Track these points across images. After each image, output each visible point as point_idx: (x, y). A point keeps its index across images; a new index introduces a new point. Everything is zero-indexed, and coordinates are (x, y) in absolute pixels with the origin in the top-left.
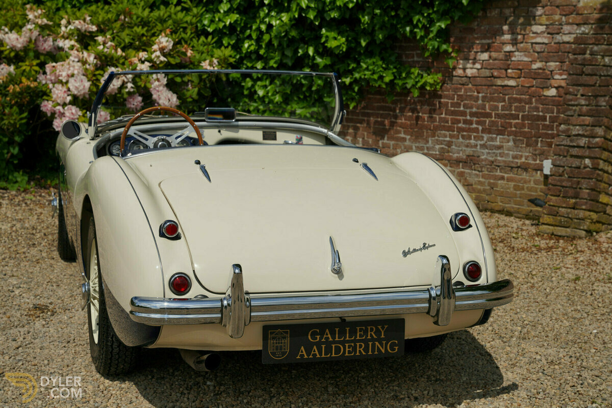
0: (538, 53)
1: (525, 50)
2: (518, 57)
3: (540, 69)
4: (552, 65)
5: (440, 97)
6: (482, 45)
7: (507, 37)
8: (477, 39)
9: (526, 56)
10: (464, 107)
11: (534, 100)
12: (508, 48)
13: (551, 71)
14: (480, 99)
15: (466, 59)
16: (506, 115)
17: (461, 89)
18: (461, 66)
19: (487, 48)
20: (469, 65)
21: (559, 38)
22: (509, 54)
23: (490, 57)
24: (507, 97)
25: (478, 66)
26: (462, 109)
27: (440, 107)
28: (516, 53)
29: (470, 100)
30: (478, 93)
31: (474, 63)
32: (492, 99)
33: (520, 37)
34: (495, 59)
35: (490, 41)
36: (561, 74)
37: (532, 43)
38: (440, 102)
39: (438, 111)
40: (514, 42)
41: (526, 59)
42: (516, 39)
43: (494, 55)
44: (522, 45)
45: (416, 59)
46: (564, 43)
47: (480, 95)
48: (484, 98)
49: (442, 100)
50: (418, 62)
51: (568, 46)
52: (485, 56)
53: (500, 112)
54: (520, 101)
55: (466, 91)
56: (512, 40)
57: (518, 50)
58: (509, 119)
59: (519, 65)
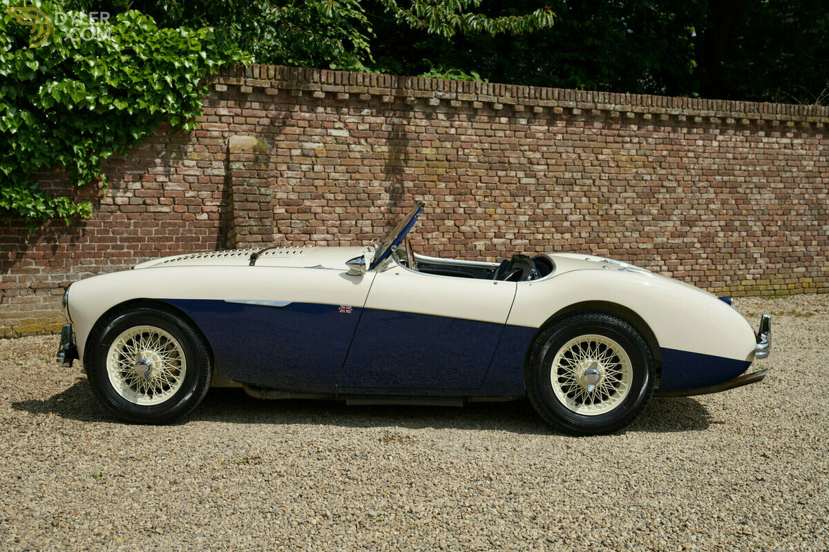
0: (190, 183)
1: (179, 181)
2: (171, 186)
3: (193, 197)
4: (204, 194)
5: (85, 224)
6: (134, 176)
7: (160, 169)
8: (128, 169)
9: (179, 186)
10: (113, 233)
11: (187, 223)
12: (161, 179)
13: (202, 199)
14: (132, 225)
15: (116, 188)
16: (161, 238)
17: (110, 216)
18: (110, 195)
19: (140, 178)
20: (119, 194)
21: (209, 171)
22: (162, 185)
23: (142, 186)
24: (160, 222)
25: (130, 194)
26: (111, 235)
27: (84, 235)
28: (170, 183)
29: (121, 226)
30: (130, 219)
31: (125, 192)
32: (145, 225)
33: (172, 169)
34: (149, 189)
35: (143, 172)
36: (212, 202)
37: (184, 175)
38: (84, 230)
39: (81, 239)
40: (167, 174)
41: (179, 188)
42: (169, 171)
43: (146, 184)
44: (175, 176)
45: (52, 187)
46: (214, 175)
47: (132, 221)
48: (136, 225)
49: (86, 228)
50: (57, 191)
51: (217, 178)
52: (138, 185)
53: (153, 236)
54: (174, 225)
55: (116, 217)
56: (166, 172)
57: (170, 180)
58: (163, 241)
59: (172, 193)
